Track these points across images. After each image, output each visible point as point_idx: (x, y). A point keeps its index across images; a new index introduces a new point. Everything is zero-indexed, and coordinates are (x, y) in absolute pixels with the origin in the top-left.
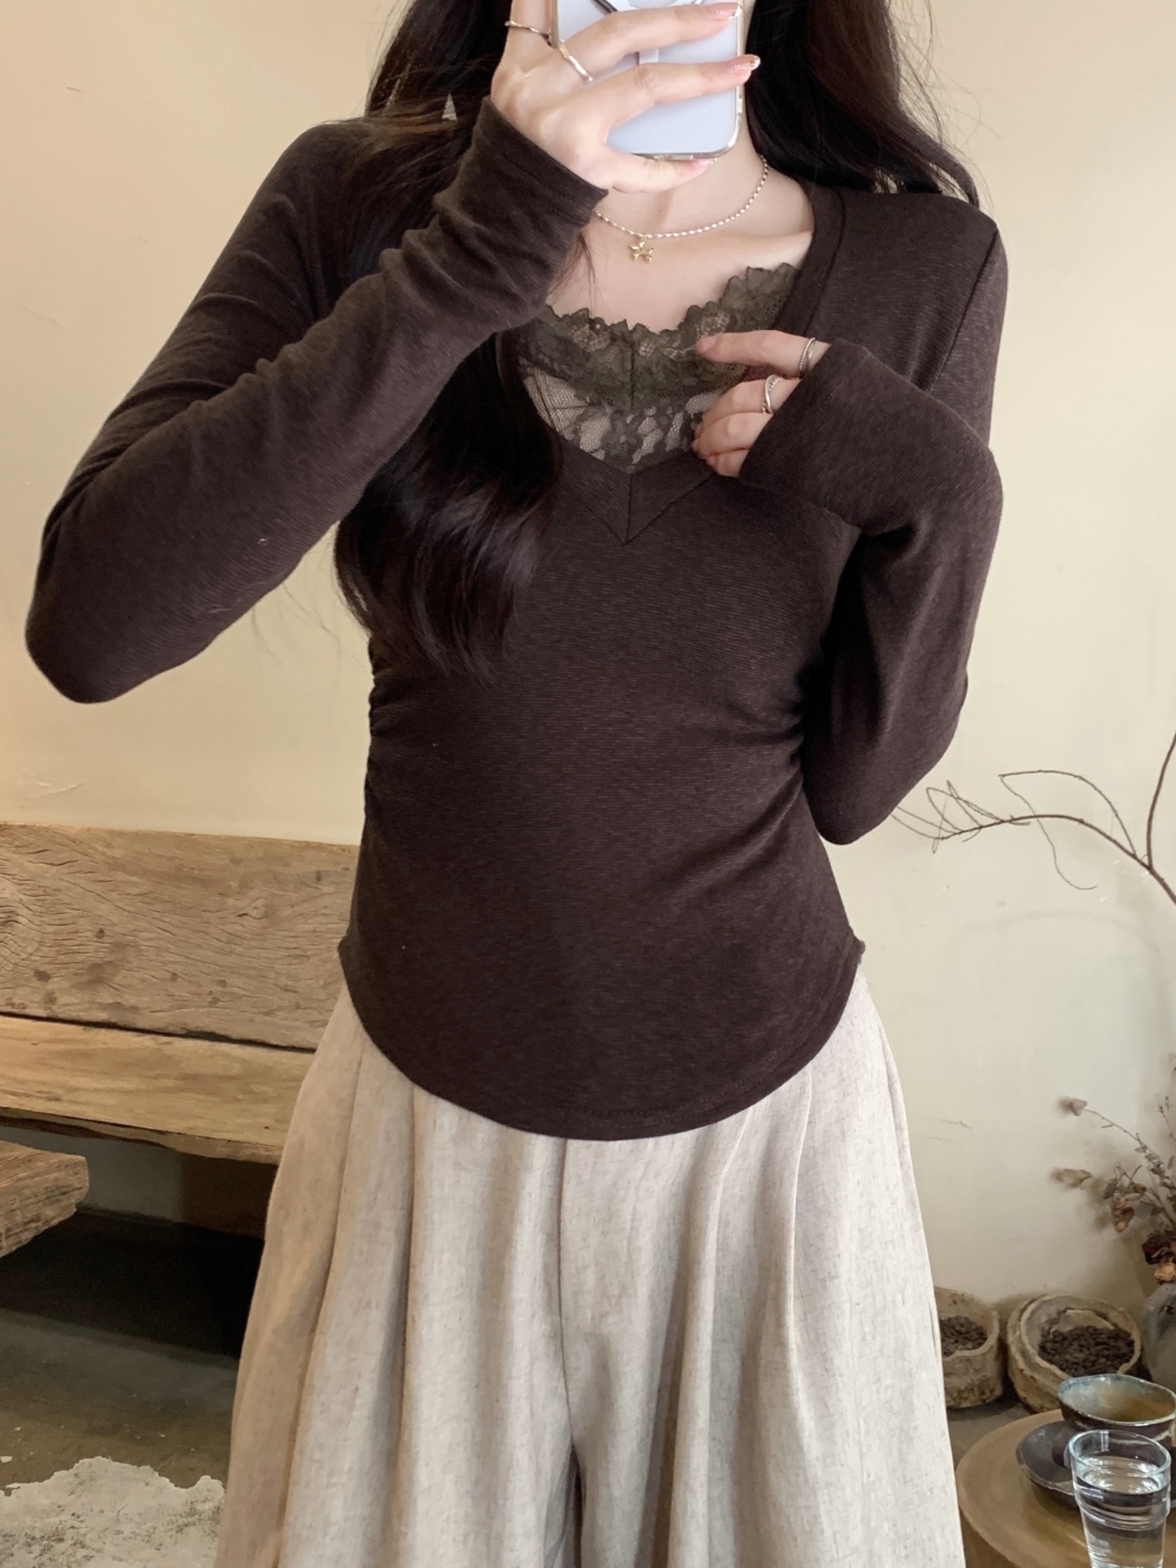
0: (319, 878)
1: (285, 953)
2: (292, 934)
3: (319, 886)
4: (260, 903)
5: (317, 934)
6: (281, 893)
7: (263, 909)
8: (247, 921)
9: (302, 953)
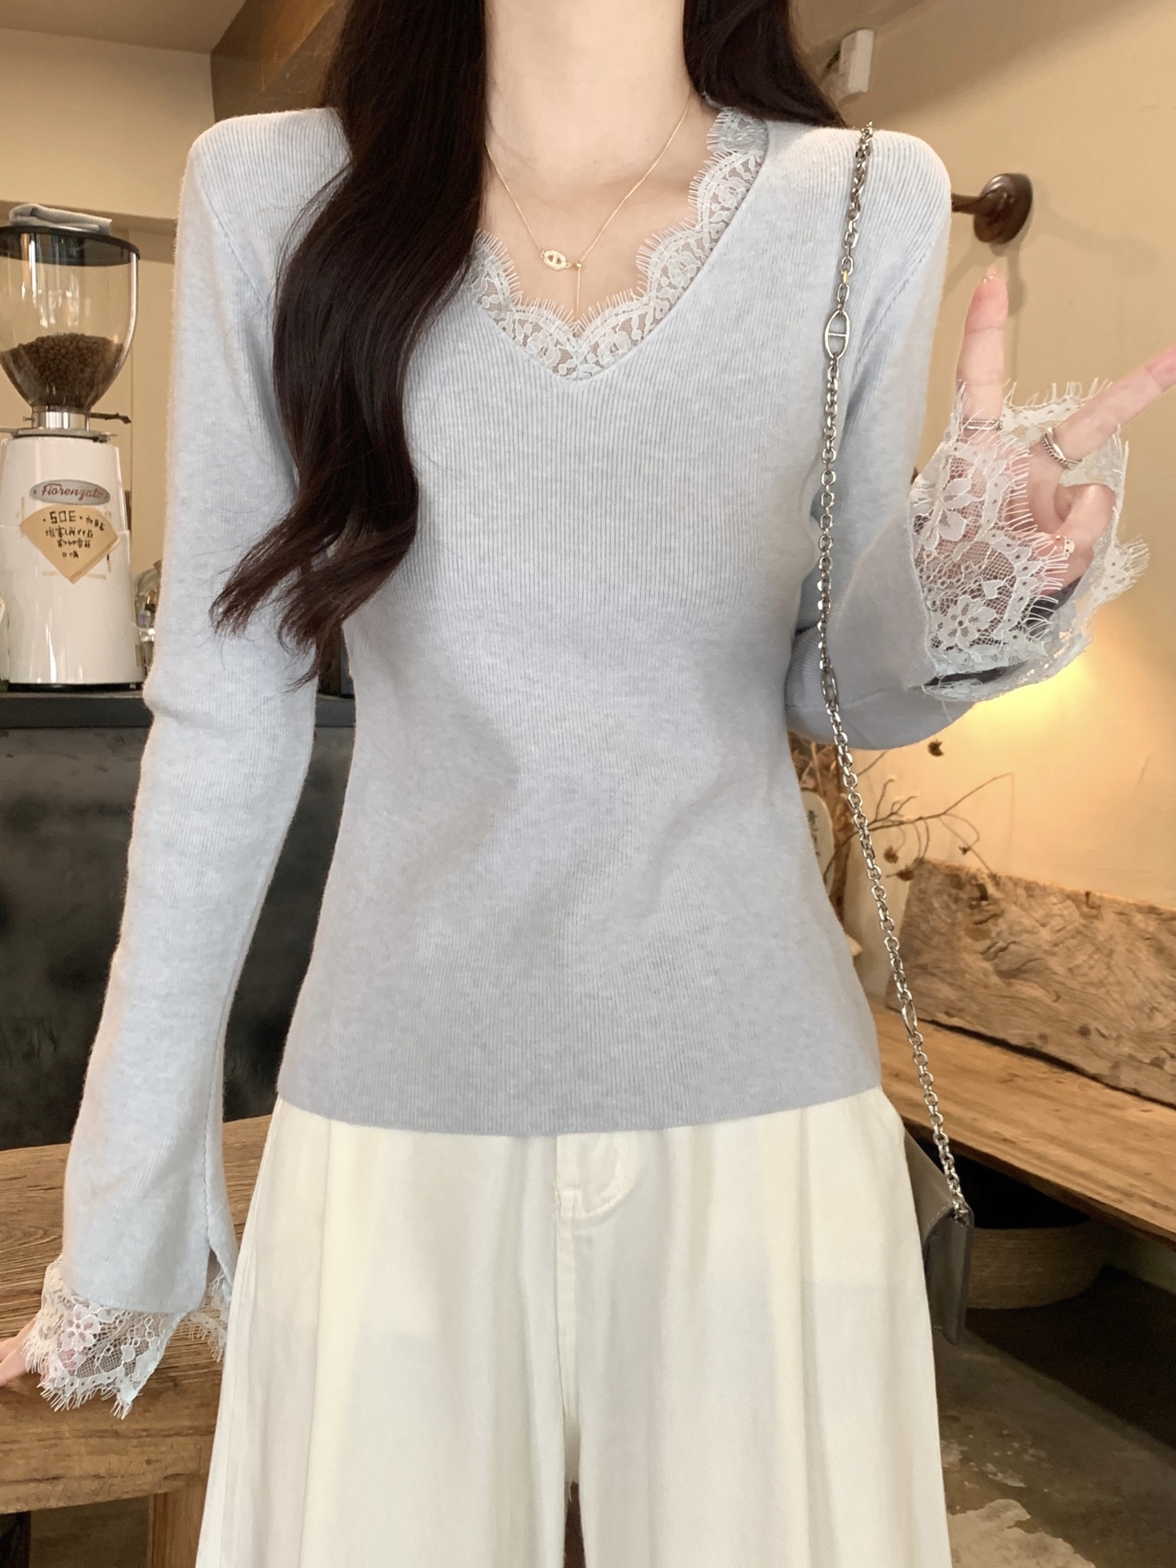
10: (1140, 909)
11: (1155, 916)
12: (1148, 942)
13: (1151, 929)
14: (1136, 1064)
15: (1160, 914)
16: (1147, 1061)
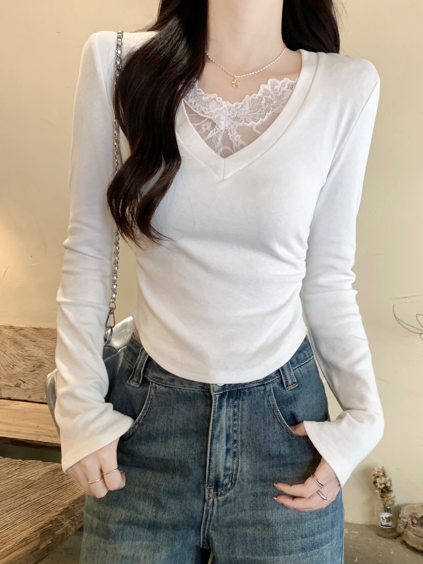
10: (5, 327)
11: (13, 329)
12: (10, 340)
13: (11, 335)
14: (9, 387)
15: (15, 329)
16: (14, 386)
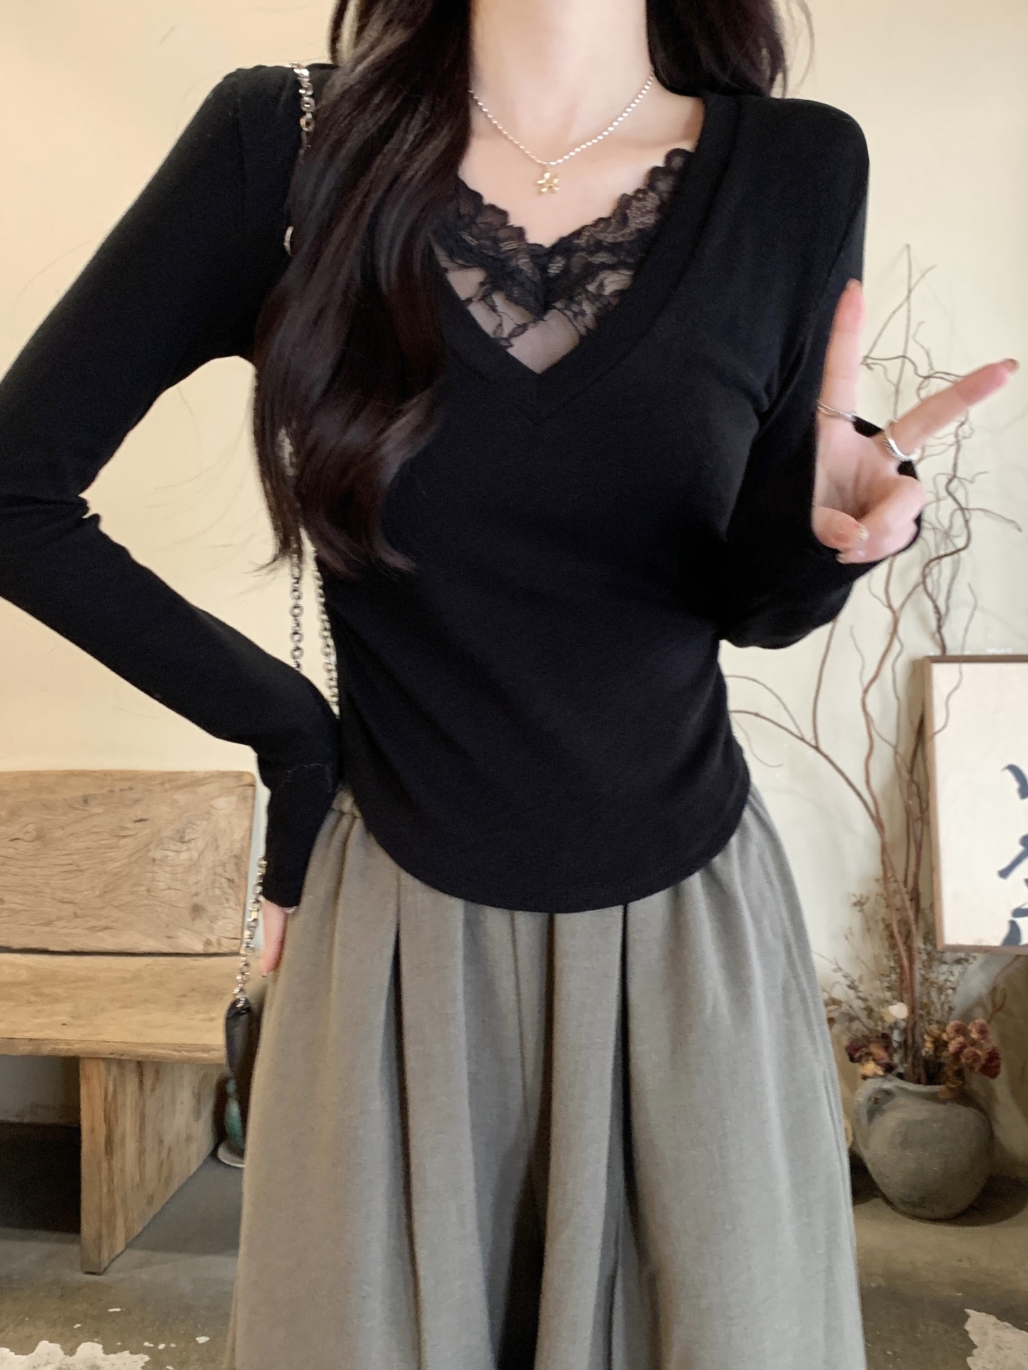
0: (86, 800)
1: (59, 869)
2: (64, 853)
3: (88, 809)
4: (31, 827)
5: (90, 850)
6: (51, 817)
7: (34, 833)
8: (20, 845)
9: (76, 868)
